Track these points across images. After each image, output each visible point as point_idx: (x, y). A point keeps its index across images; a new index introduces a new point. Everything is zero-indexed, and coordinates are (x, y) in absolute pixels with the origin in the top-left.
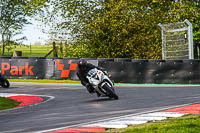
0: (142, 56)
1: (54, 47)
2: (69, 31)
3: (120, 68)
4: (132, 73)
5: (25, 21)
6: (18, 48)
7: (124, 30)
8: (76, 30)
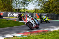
0: (57, 13)
1: (36, 10)
2: (39, 7)
3: (52, 16)
4: (55, 17)
5: (28, 4)
6: (27, 10)
7: (53, 7)
8: (41, 6)
